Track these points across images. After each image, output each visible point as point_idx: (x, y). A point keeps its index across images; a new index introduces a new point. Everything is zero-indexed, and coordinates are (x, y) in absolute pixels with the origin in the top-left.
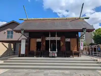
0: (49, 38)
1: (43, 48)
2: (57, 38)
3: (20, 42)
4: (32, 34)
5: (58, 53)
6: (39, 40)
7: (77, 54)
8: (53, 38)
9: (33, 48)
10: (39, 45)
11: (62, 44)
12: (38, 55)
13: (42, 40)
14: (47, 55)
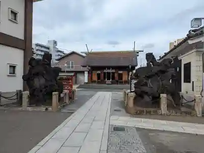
0: (106, 71)
1: (102, 77)
2: (110, 71)
3: (83, 72)
4: (93, 69)
5: (112, 82)
6: (99, 72)
8: (109, 71)
9: (95, 78)
10: (99, 75)
11: (116, 75)
12: (98, 83)
13: (101, 72)
14: (105, 83)
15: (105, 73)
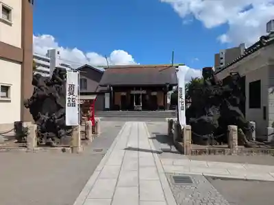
0: (134, 92)
5: (142, 107)
6: (124, 94)
7: (163, 108)
9: (118, 102)
11: (147, 97)
13: (127, 94)
15: (132, 95)
